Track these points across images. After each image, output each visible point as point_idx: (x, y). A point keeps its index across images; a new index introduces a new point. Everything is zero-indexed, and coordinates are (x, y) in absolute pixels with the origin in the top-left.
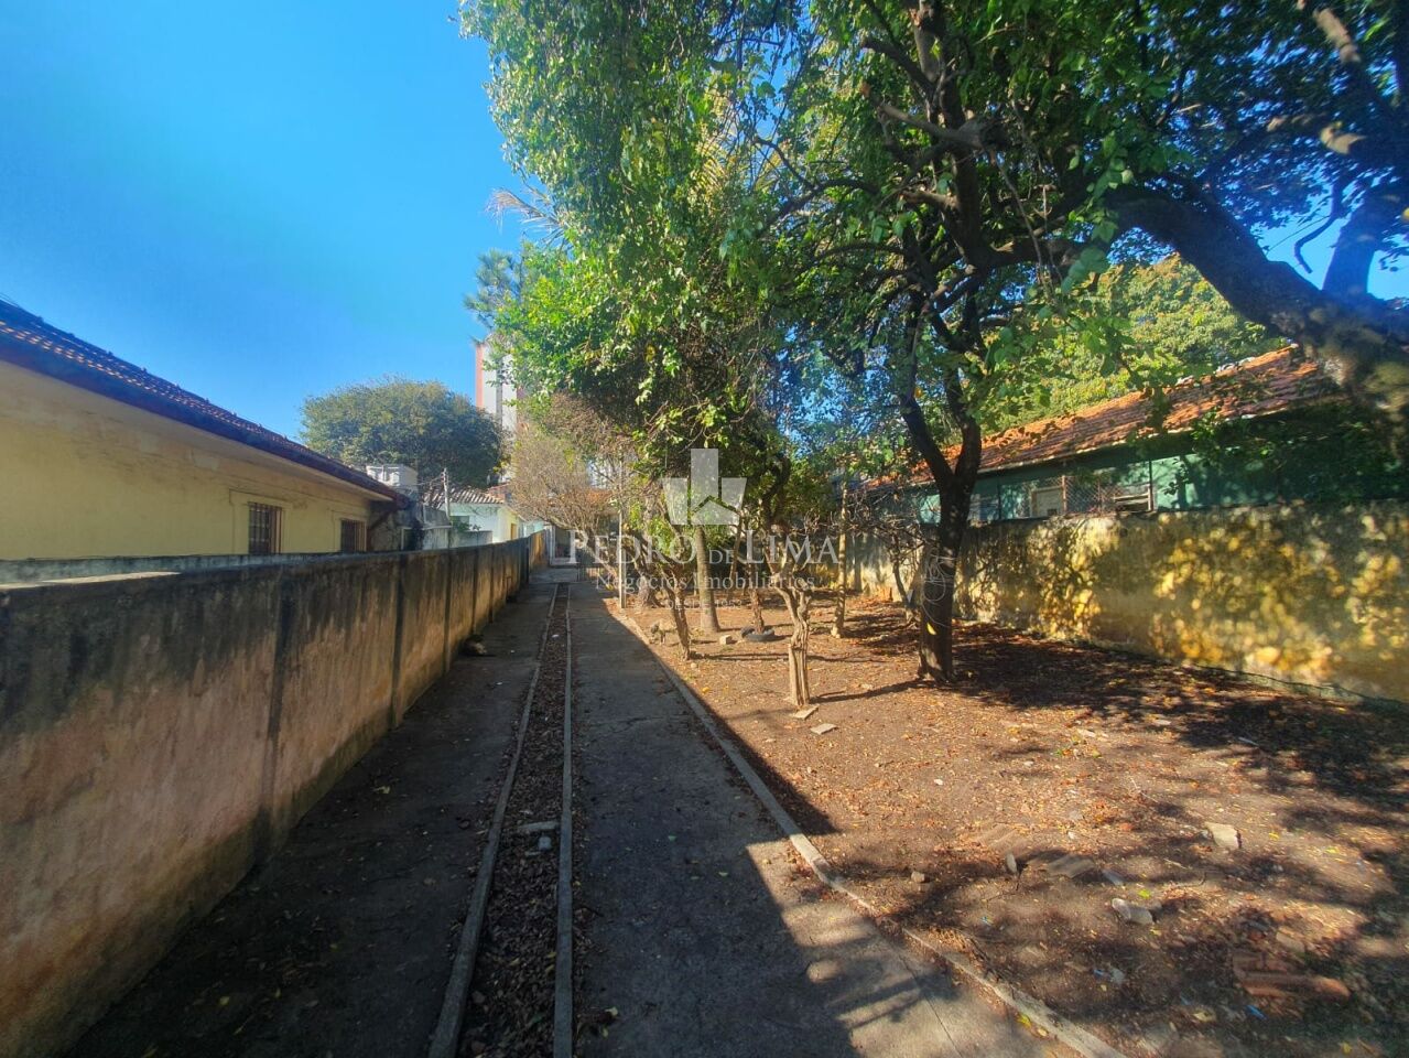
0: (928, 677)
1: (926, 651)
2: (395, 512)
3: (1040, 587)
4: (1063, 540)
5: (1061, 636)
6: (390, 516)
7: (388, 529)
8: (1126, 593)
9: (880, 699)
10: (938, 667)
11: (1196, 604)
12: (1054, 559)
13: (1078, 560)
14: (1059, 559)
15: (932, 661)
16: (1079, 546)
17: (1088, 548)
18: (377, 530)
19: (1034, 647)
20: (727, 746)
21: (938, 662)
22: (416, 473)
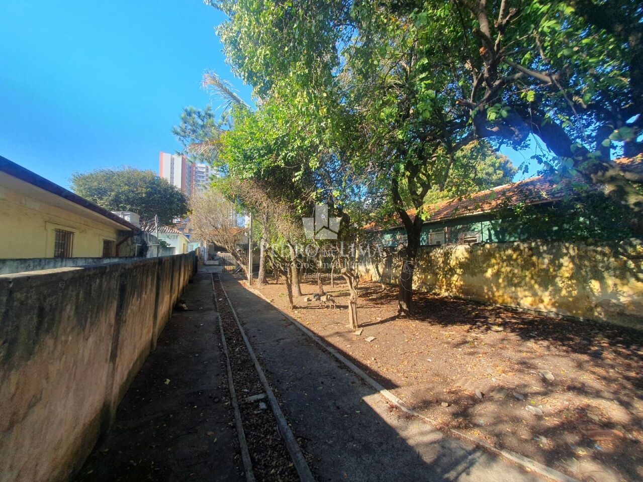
0: (403, 314)
1: (402, 302)
2: (132, 236)
3: (437, 274)
4: (447, 255)
5: (446, 294)
6: (129, 239)
7: (128, 245)
8: (472, 276)
9: (387, 324)
10: (407, 309)
11: (501, 281)
12: (443, 262)
13: (453, 263)
14: (446, 263)
15: (405, 307)
16: (453, 257)
17: (457, 258)
18: (121, 246)
19: (437, 299)
20: (330, 349)
21: (407, 307)
22: (139, 217)
